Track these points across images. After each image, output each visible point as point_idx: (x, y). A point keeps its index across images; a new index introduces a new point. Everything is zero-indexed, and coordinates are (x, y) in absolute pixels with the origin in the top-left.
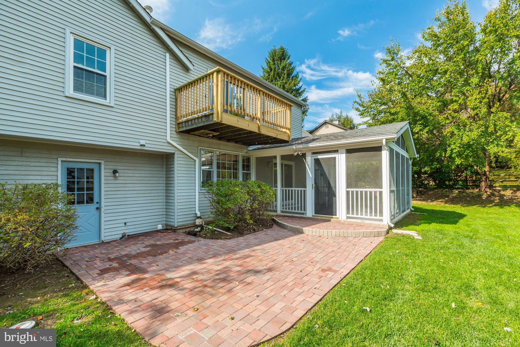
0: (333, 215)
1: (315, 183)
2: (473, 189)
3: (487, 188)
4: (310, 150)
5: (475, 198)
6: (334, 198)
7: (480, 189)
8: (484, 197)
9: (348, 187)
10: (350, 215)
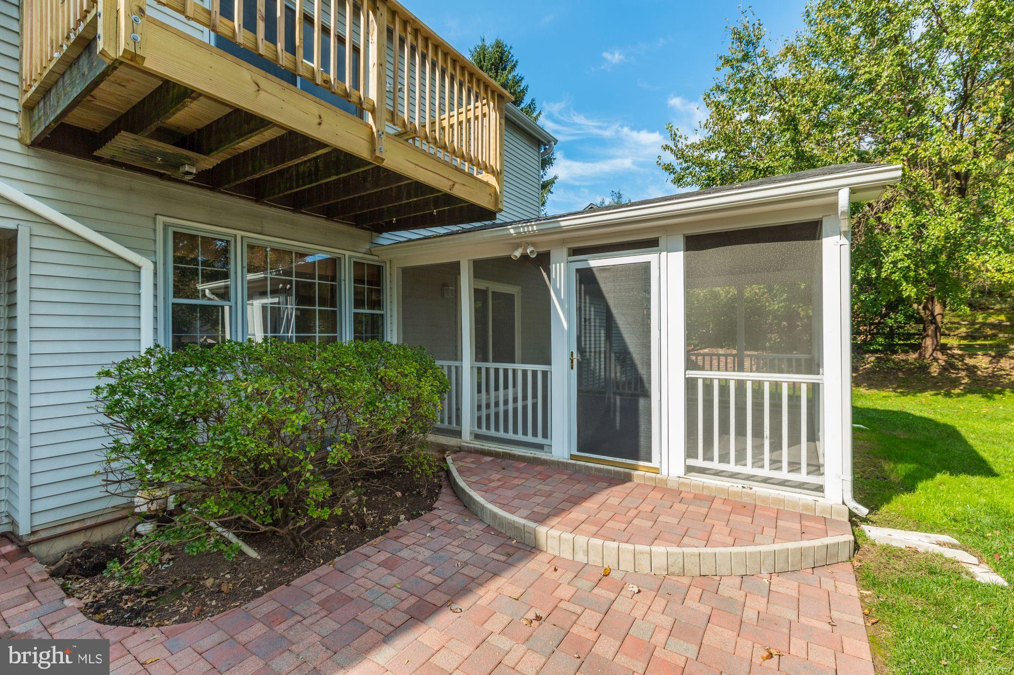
0: (638, 459)
1: (581, 350)
2: (906, 352)
3: (937, 350)
4: (563, 242)
5: (915, 373)
6: (642, 402)
7: (920, 354)
8: (935, 370)
9: (690, 364)
10: (699, 462)
